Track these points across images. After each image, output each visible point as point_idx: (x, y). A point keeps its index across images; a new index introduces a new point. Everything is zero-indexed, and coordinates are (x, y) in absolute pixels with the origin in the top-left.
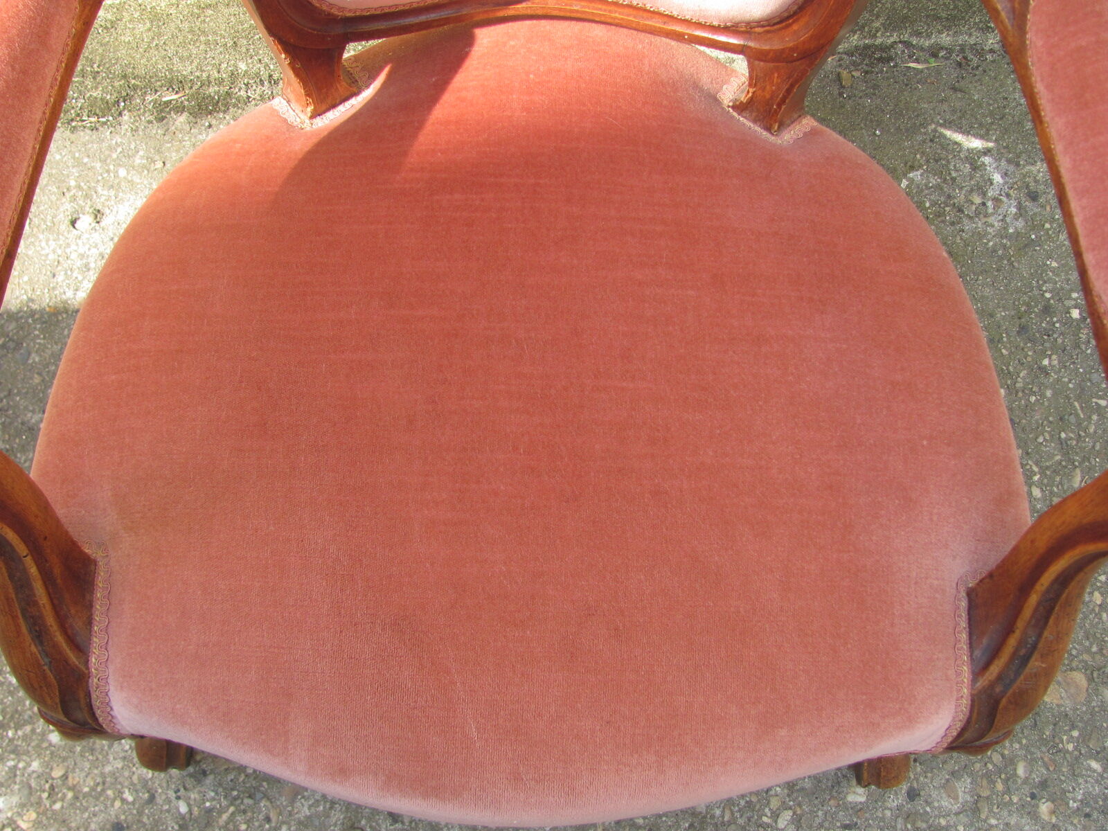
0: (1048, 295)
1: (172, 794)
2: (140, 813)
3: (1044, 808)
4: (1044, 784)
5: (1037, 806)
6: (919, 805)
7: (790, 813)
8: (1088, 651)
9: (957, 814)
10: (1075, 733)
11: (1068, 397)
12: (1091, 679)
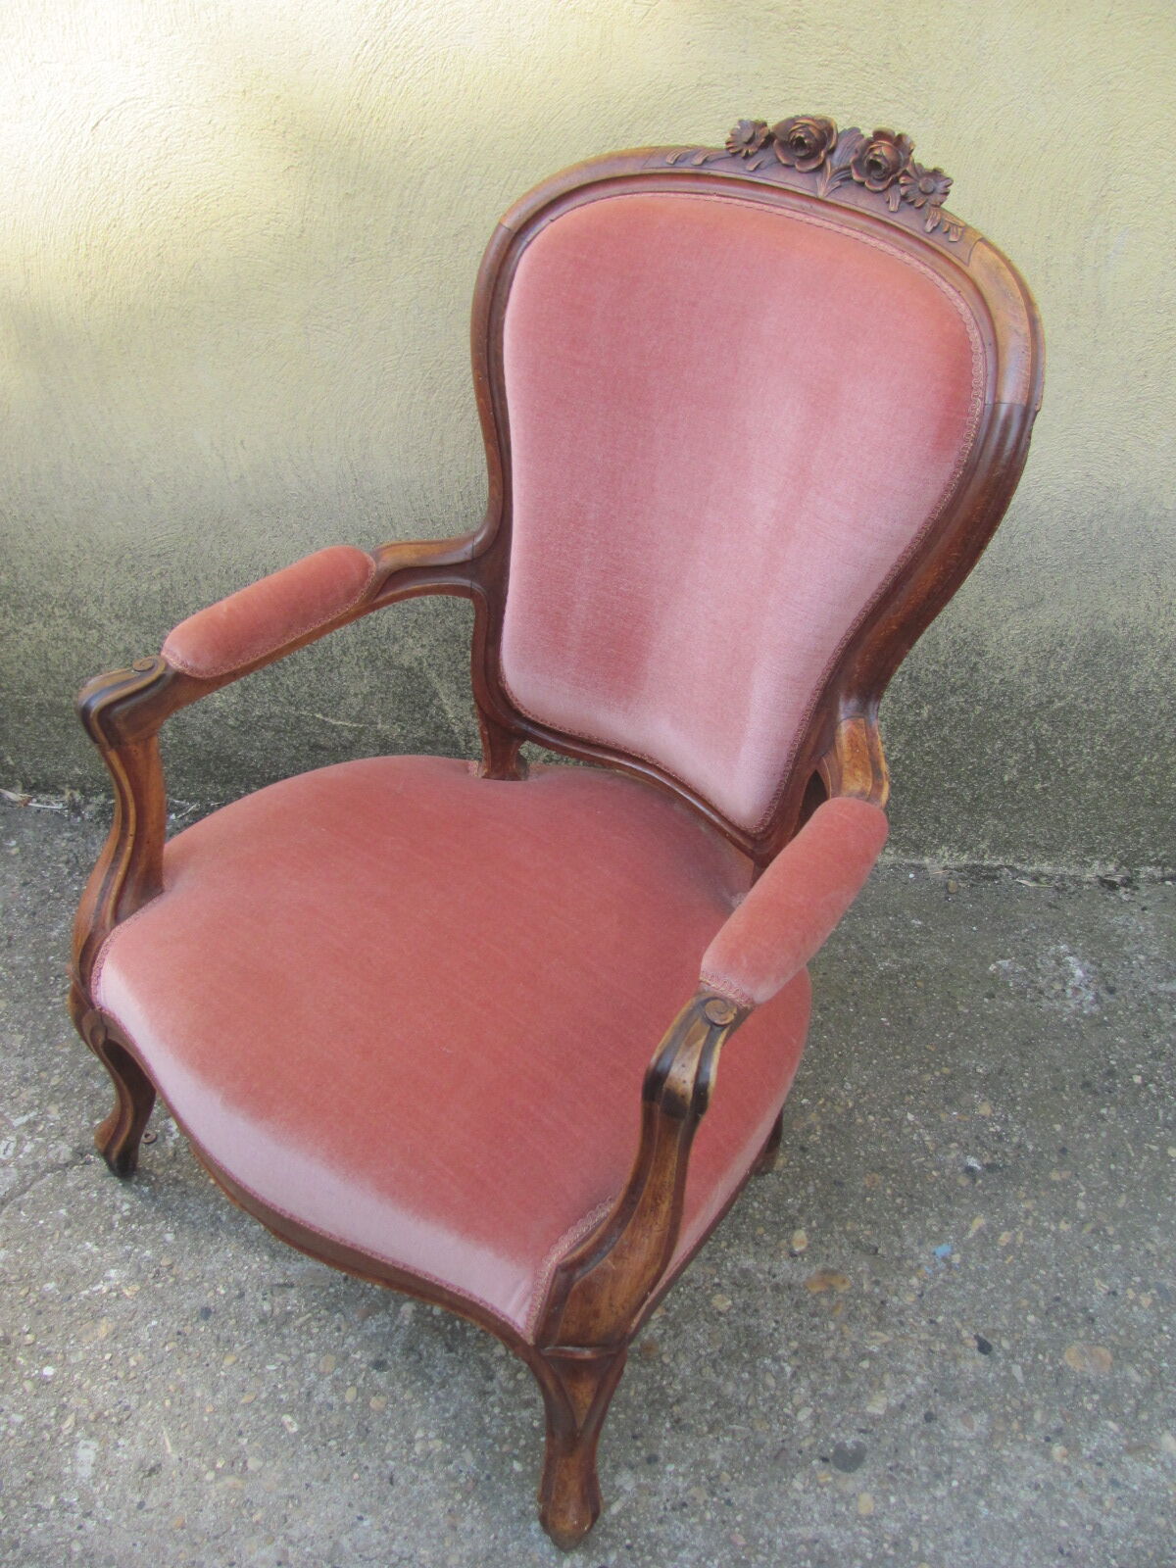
0: (1113, 1062)
1: (259, 1295)
2: (229, 1304)
3: (1058, 1450)
4: (1059, 1432)
5: (1050, 1448)
6: (935, 1426)
7: (811, 1410)
8: (1116, 1333)
9: (970, 1440)
10: (1096, 1397)
11: (1122, 1140)
12: (1116, 1357)
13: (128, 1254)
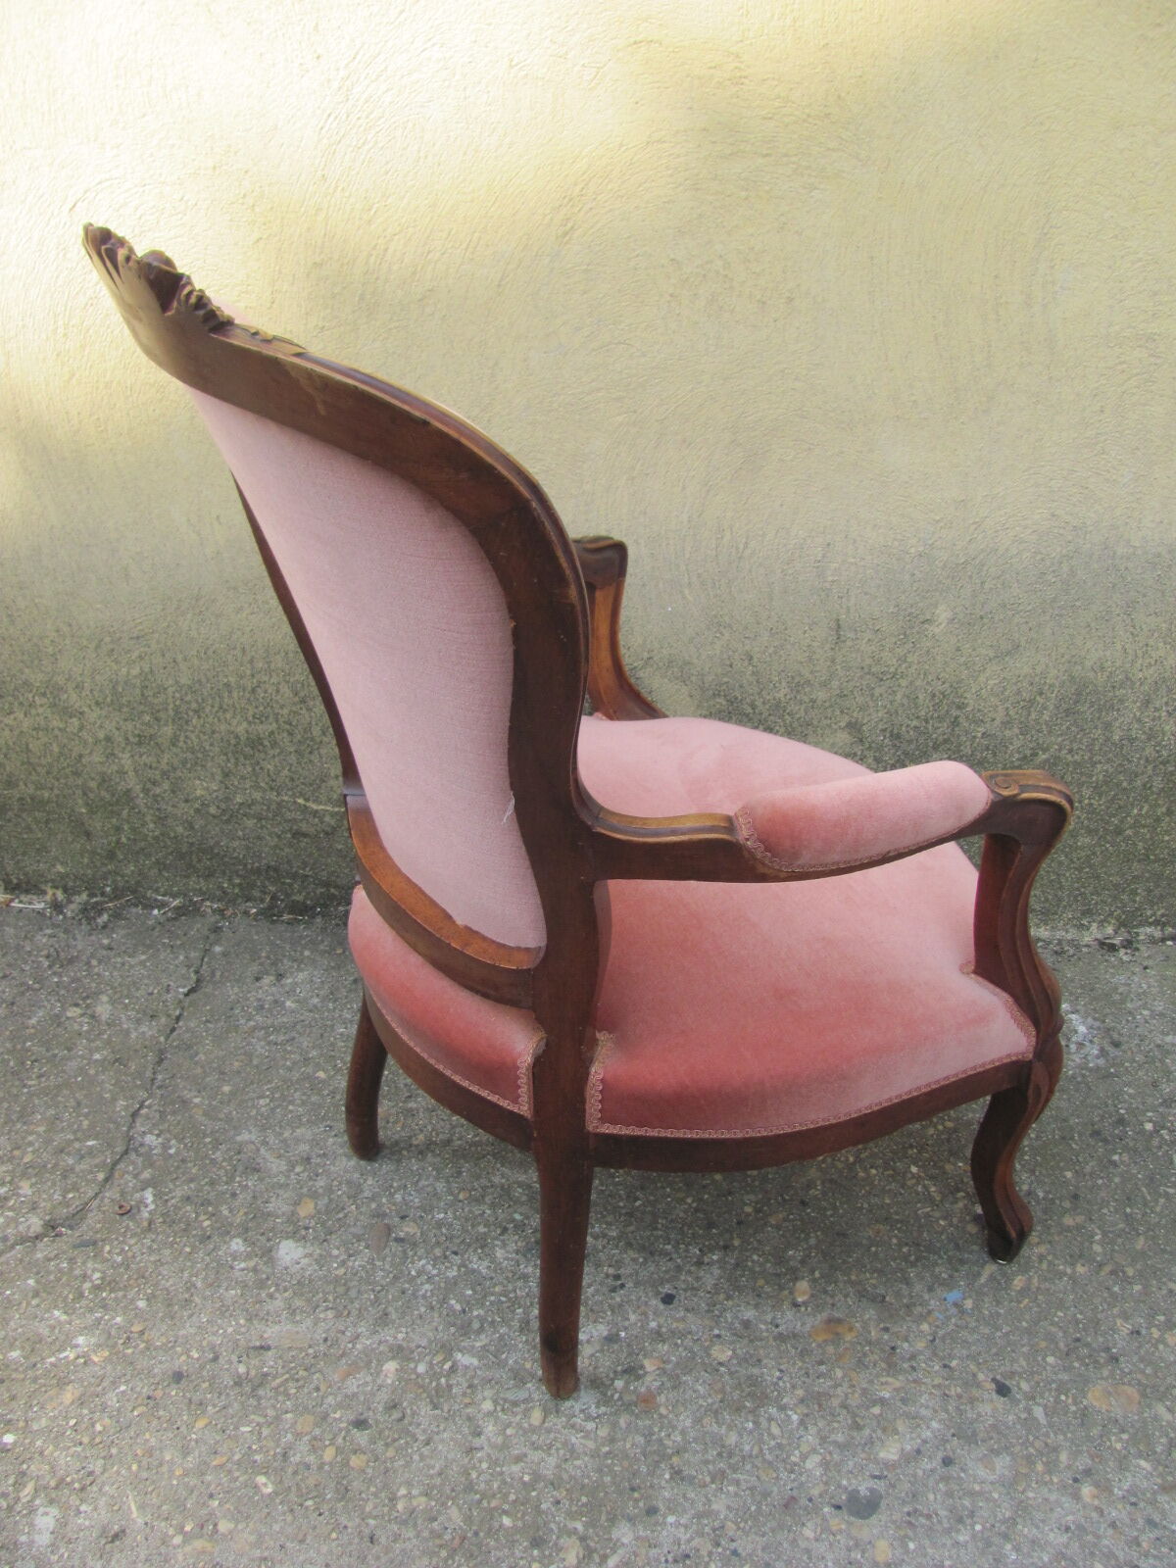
0: (1122, 1111)
1: (234, 1358)
2: (202, 1367)
3: (1087, 1490)
4: (1088, 1472)
5: (1080, 1489)
6: (954, 1471)
7: (820, 1457)
8: (1143, 1372)
9: (992, 1483)
10: (1125, 1436)
11: (1136, 1184)
12: (1144, 1395)
13: (99, 1321)
